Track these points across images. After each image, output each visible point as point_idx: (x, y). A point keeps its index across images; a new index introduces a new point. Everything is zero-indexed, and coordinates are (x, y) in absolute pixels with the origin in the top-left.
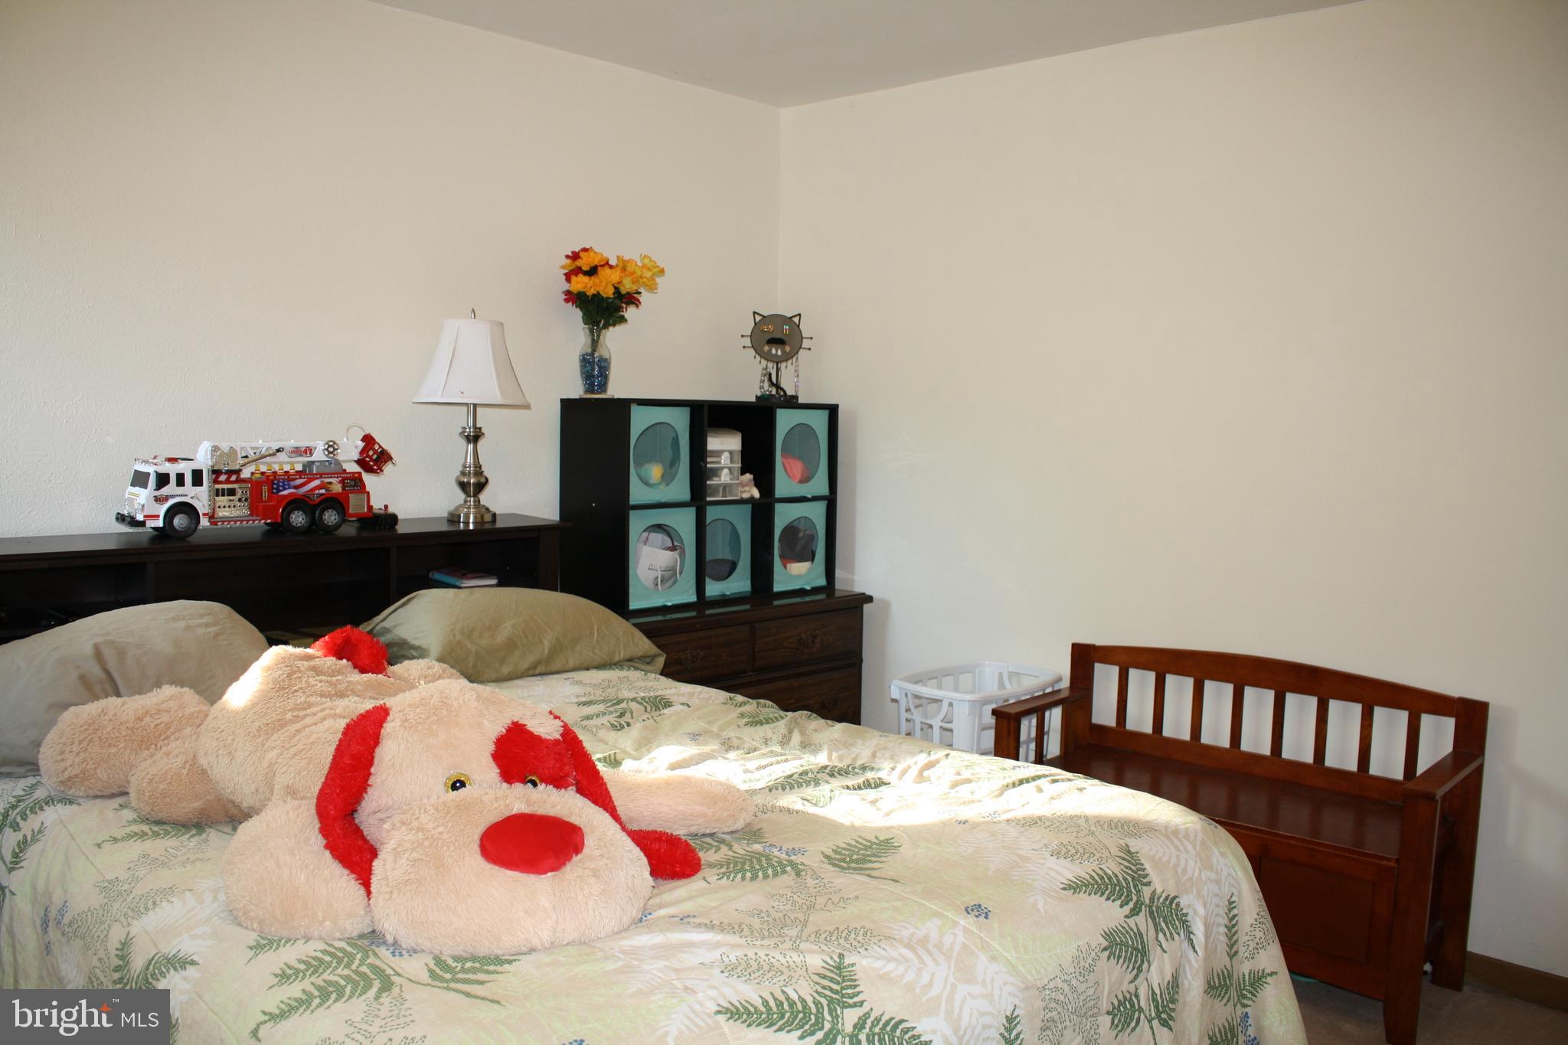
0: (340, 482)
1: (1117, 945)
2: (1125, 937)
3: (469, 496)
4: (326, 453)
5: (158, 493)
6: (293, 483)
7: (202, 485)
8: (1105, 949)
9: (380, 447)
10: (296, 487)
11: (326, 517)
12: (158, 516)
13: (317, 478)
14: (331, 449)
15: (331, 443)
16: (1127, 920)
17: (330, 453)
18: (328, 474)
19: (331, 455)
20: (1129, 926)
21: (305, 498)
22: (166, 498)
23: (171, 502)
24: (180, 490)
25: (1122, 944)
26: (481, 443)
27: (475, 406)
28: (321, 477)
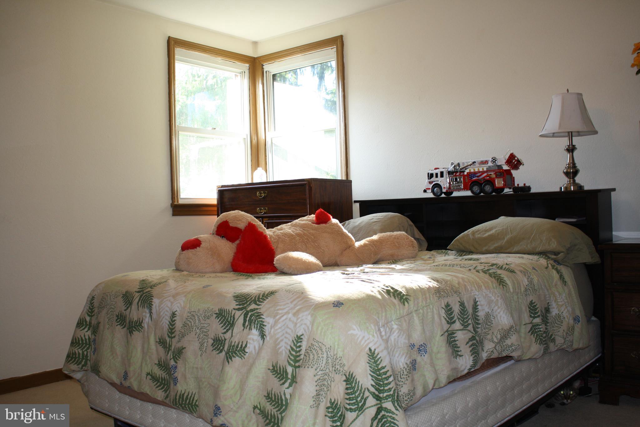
0: (495, 174)
1: (221, 315)
2: (227, 315)
3: (570, 179)
4: (492, 162)
5: (430, 180)
6: (476, 175)
7: (443, 177)
8: (216, 314)
9: (518, 158)
10: (478, 177)
11: (486, 188)
12: (430, 189)
13: (486, 173)
14: (494, 161)
15: (494, 158)
16: (233, 310)
17: (494, 162)
18: (490, 171)
19: (494, 163)
20: (232, 312)
21: (479, 181)
22: (432, 182)
23: (434, 183)
24: (437, 179)
25: (224, 316)
26: (575, 153)
27: (572, 132)
28: (487, 172)
